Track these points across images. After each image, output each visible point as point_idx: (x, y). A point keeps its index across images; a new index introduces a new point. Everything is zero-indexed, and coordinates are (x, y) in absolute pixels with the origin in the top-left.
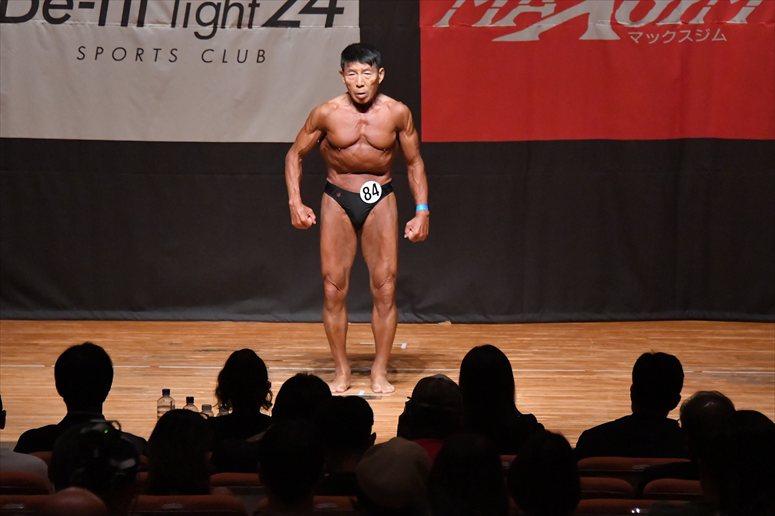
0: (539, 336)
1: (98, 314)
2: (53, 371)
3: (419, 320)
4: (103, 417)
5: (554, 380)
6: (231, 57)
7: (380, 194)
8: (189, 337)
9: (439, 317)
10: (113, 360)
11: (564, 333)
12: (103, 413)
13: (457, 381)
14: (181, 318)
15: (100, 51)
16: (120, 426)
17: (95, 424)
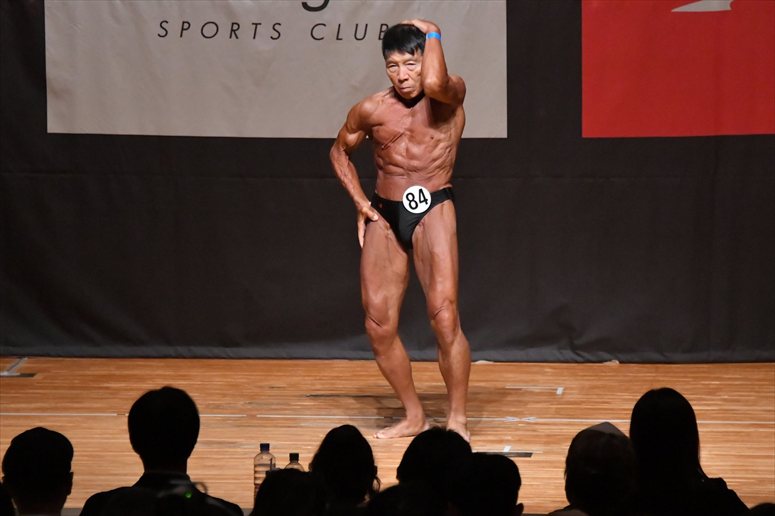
0: (730, 379)
1: (181, 350)
2: (126, 420)
3: (579, 359)
4: (188, 478)
5: (748, 434)
6: (347, 33)
7: (429, 202)
8: (295, 379)
9: (605, 355)
10: (200, 407)
11: (761, 375)
12: (188, 472)
13: (628, 435)
14: (285, 356)
15: (186, 26)
16: (205, 488)
17: (175, 486)
